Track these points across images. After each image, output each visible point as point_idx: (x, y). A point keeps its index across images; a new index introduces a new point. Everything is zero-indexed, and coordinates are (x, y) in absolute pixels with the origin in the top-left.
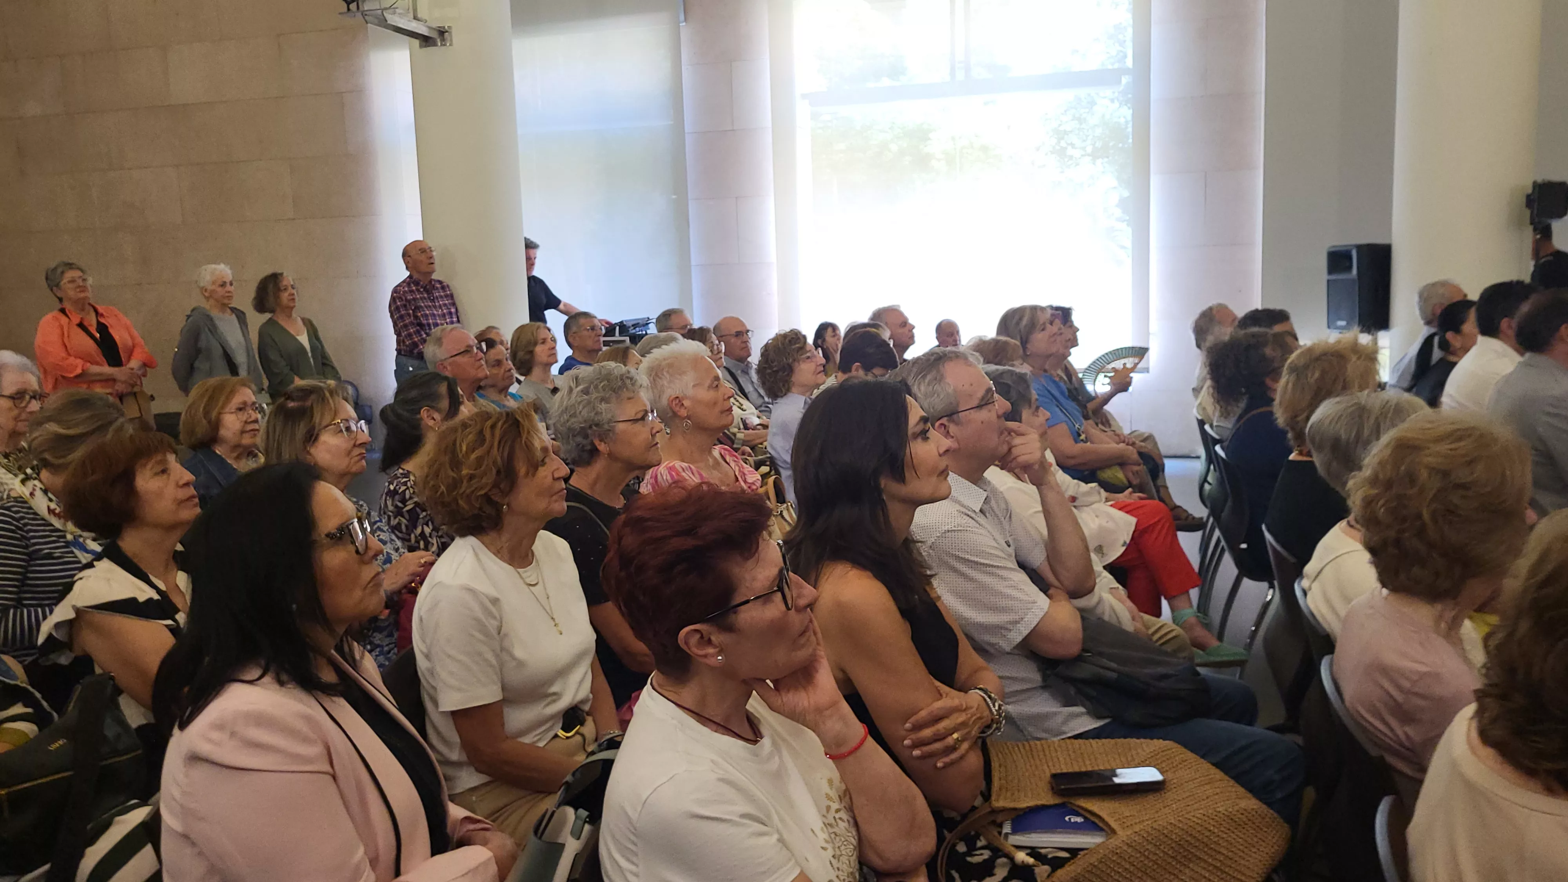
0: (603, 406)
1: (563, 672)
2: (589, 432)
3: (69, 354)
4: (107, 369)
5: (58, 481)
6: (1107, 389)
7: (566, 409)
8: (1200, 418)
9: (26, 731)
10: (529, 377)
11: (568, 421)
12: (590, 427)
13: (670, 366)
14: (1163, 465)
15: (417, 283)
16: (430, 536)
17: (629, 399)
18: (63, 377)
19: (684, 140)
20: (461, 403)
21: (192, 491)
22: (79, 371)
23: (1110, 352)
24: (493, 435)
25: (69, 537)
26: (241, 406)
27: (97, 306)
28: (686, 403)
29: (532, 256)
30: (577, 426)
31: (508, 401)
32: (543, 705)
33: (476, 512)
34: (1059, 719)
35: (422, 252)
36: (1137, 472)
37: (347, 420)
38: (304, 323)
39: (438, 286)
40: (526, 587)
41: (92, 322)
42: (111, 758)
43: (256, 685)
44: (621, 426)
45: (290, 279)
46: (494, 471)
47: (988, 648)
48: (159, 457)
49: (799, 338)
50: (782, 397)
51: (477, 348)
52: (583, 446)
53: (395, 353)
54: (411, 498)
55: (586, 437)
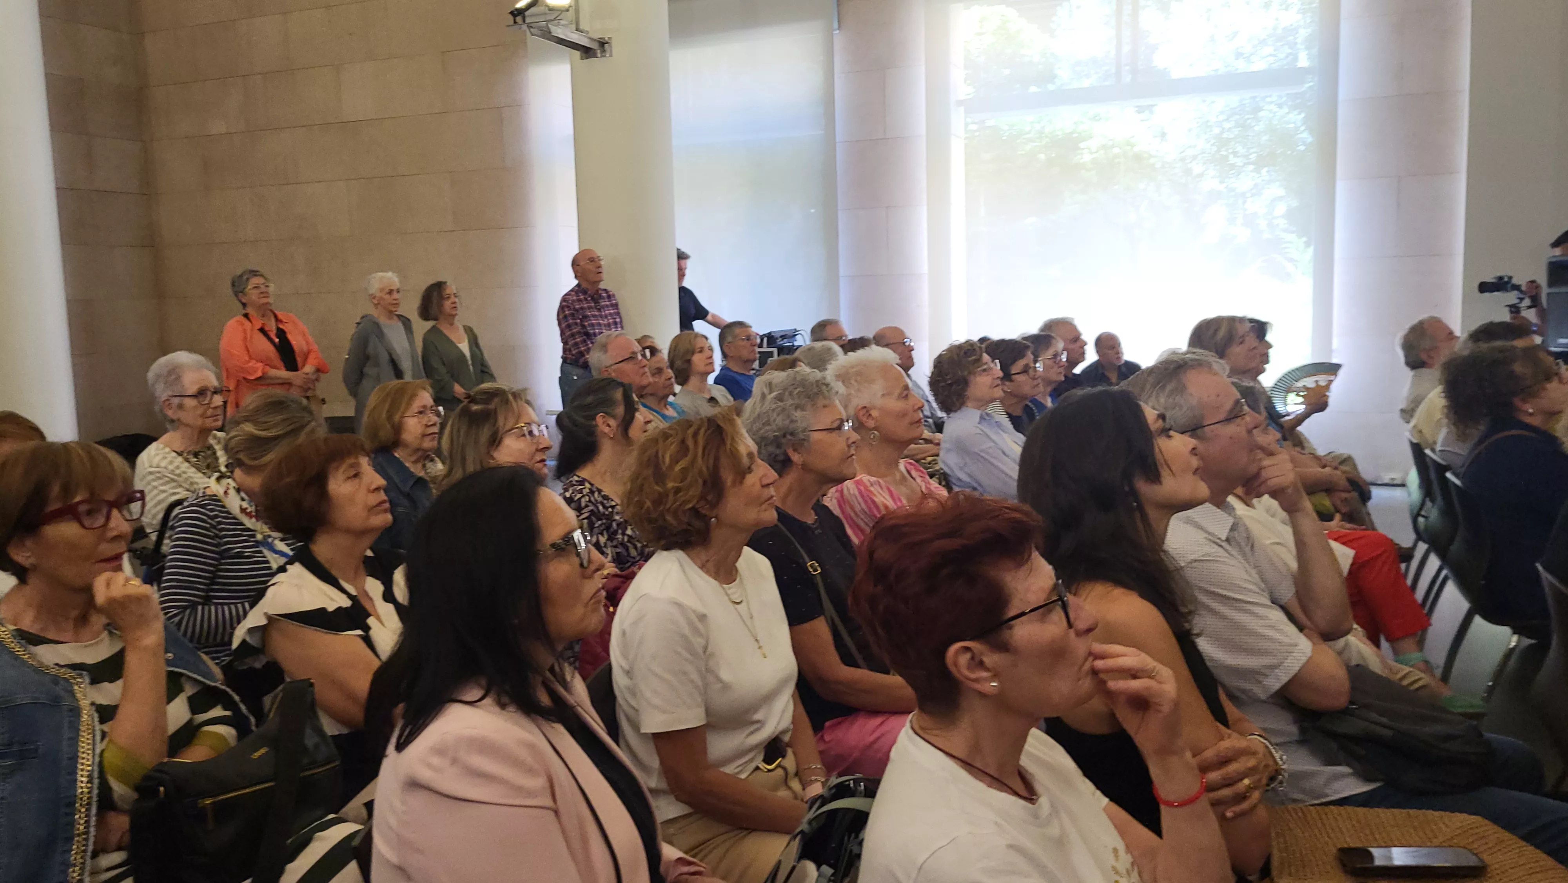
0: (798, 414)
1: (768, 698)
2: (784, 441)
3: (251, 358)
4: (283, 374)
5: (254, 482)
6: (1302, 408)
7: (759, 415)
8: (1415, 441)
9: (226, 736)
10: (685, 387)
11: (761, 429)
12: (784, 436)
13: (859, 374)
14: (1370, 492)
15: (585, 292)
16: (605, 547)
17: (825, 406)
18: (245, 379)
19: (835, 150)
20: (637, 410)
21: (382, 496)
22: (259, 374)
23: (1297, 369)
24: (696, 443)
25: (259, 537)
26: (421, 410)
27: (276, 312)
28: (874, 413)
29: (684, 267)
30: (771, 435)
31: (667, 409)
32: (744, 735)
33: (685, 527)
34: (1321, 780)
35: (592, 261)
36: (1346, 499)
37: (529, 424)
38: (465, 330)
39: (604, 295)
40: (731, 605)
41: (272, 326)
42: (310, 769)
43: (477, 707)
44: (816, 436)
45: (454, 287)
46: (700, 481)
47: (1238, 694)
48: (352, 461)
49: (974, 350)
50: (955, 411)
51: (642, 355)
52: (776, 455)
53: (561, 361)
54: (587, 506)
55: (779, 446)
